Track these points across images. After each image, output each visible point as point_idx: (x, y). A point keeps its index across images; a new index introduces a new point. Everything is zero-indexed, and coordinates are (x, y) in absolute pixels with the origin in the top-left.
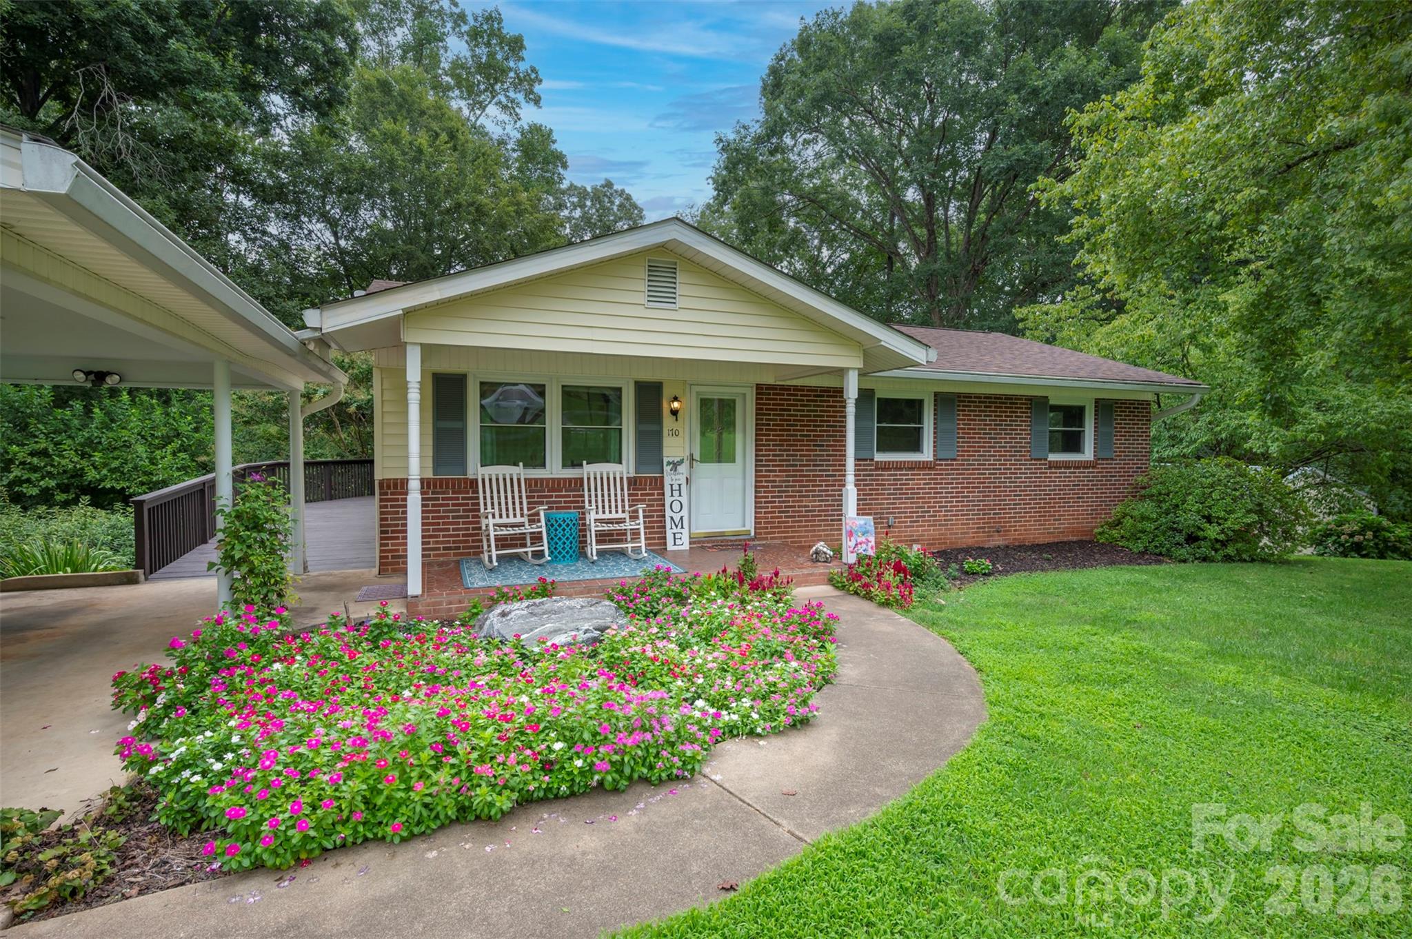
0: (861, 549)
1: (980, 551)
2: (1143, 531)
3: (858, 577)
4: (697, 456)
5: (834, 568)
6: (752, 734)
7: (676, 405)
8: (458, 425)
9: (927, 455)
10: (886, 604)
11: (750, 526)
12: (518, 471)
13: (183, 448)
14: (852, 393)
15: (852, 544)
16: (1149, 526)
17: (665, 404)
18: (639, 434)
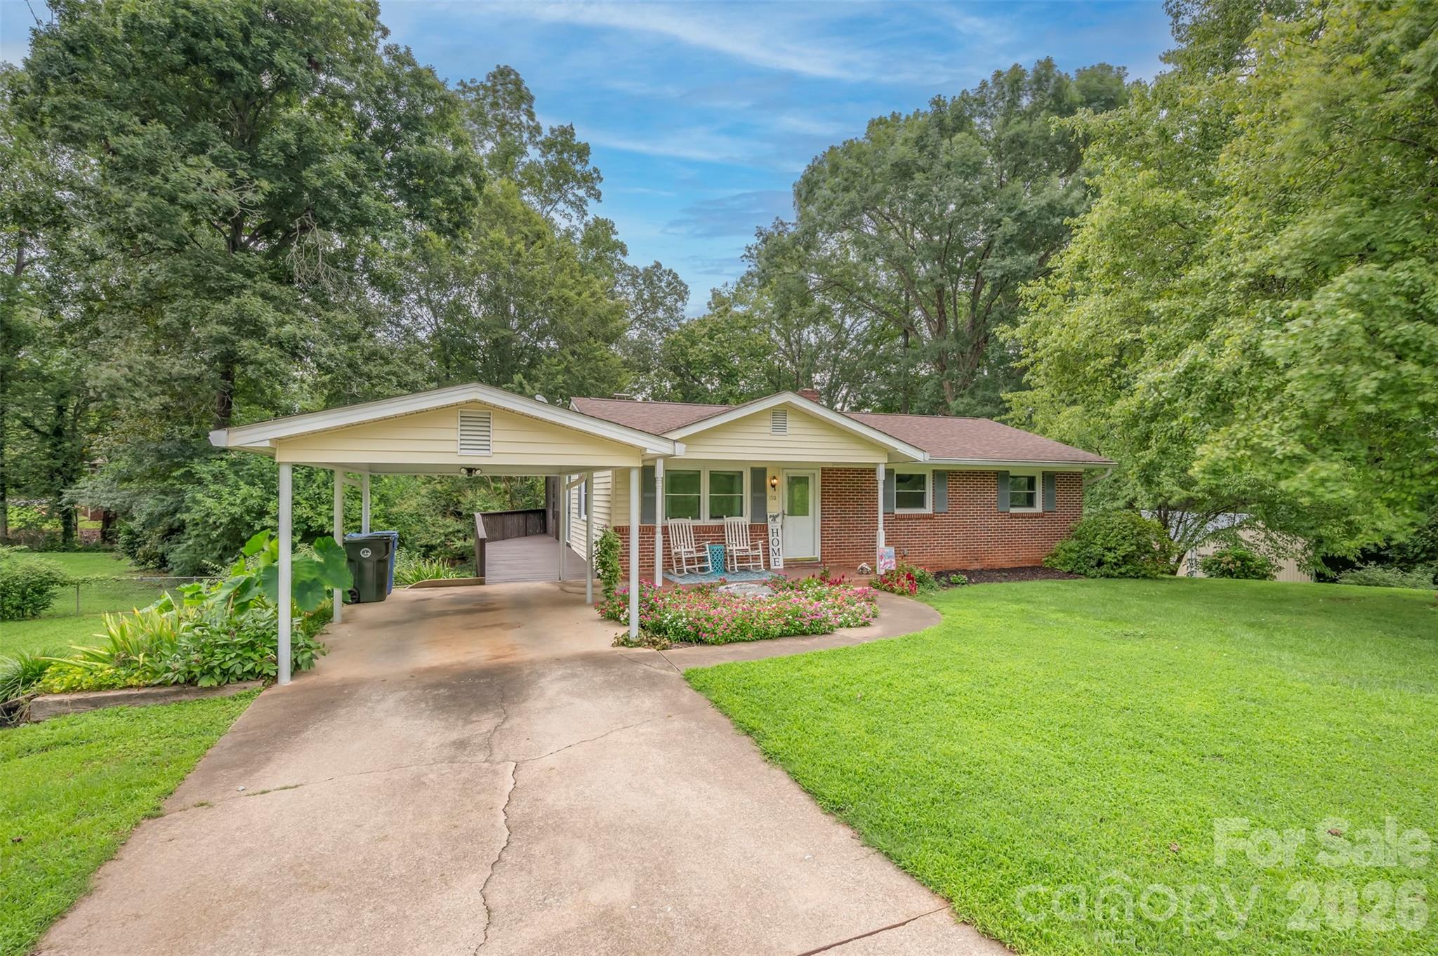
0: (887, 567)
1: (964, 572)
2: (1070, 559)
3: (886, 581)
4: (786, 512)
5: (872, 577)
6: (849, 626)
7: (774, 481)
8: (652, 495)
9: (928, 510)
10: (902, 594)
11: (818, 555)
12: (689, 522)
14: (881, 476)
15: (882, 563)
16: (1074, 556)
17: (768, 482)
18: (754, 499)
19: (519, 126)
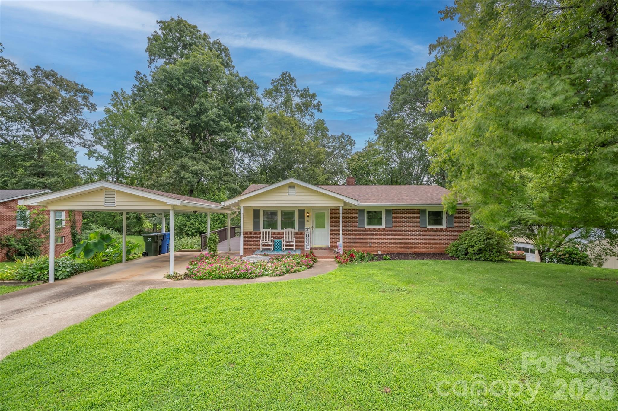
4: (315, 227)
7: (308, 214)
8: (258, 220)
9: (383, 226)
11: (328, 245)
12: (270, 230)
13: (220, 223)
14: (341, 212)
17: (306, 214)
18: (299, 222)
19: (292, 91)
